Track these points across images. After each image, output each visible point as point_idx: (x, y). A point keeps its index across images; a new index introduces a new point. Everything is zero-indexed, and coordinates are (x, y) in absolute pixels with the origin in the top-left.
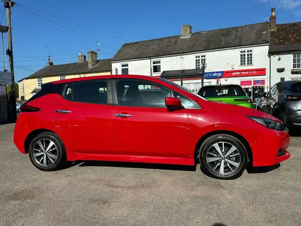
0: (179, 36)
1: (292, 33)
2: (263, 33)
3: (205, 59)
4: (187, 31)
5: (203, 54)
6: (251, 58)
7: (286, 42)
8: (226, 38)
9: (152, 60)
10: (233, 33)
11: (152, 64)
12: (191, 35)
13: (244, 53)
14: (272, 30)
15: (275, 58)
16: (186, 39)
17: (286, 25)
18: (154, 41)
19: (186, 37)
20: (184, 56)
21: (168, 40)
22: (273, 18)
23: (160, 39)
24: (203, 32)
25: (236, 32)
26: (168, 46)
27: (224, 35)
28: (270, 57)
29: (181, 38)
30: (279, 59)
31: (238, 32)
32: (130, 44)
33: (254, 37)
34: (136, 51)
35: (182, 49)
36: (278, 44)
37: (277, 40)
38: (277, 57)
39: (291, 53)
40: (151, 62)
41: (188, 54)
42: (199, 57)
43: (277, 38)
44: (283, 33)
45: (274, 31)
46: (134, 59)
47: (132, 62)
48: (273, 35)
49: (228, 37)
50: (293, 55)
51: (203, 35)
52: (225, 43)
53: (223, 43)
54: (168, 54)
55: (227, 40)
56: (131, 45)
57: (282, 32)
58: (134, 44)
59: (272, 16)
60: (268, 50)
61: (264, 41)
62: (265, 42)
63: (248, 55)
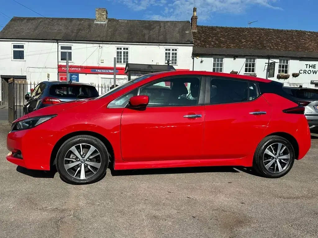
0: (93, 20)
1: (212, 37)
2: (186, 32)
3: (128, 52)
4: (103, 15)
5: (126, 46)
6: (176, 57)
7: (208, 45)
8: (149, 32)
9: (59, 44)
10: (155, 28)
11: (60, 49)
12: (107, 21)
13: (169, 52)
14: (194, 31)
15: (198, 60)
16: (101, 25)
17: (205, 27)
18: (59, 20)
19: (102, 23)
20: (104, 45)
21: (78, 22)
22: (194, 19)
23: (67, 19)
24: (121, 20)
25: (159, 27)
26: (80, 30)
27: (146, 28)
28: (193, 59)
29: (96, 22)
30: (202, 62)
31: (160, 27)
32: (24, 19)
33: (178, 35)
34: (35, 30)
35: (99, 36)
36: (200, 46)
37: (199, 42)
38: (200, 59)
39: (212, 56)
40: (58, 46)
41: (108, 44)
42: (121, 49)
43: (199, 40)
44: (204, 35)
45: (195, 32)
46: (33, 39)
47: (30, 43)
48: (195, 36)
49: (150, 31)
50: (214, 58)
51: (122, 23)
52: (149, 38)
53: (147, 37)
54: (82, 39)
55: (150, 34)
56: (25, 21)
57: (202, 34)
58: (29, 19)
59: (193, 16)
60: (192, 52)
61: (188, 41)
62: (190, 43)
63: (173, 54)
